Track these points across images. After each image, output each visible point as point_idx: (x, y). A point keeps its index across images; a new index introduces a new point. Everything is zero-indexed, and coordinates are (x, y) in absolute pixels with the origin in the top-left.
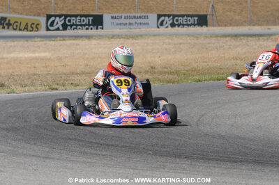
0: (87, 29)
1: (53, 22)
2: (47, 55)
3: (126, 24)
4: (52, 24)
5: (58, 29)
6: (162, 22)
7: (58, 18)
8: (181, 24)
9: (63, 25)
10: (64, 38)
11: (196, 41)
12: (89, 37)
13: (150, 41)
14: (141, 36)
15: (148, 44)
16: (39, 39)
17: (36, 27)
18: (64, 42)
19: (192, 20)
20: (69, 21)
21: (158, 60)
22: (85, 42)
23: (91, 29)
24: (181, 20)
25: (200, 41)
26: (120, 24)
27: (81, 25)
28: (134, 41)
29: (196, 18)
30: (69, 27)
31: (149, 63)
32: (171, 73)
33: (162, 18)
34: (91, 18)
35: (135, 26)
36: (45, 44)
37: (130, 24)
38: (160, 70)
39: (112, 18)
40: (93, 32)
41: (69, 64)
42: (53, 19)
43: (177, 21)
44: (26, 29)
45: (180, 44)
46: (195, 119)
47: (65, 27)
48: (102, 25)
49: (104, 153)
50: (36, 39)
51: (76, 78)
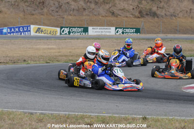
0: (80, 34)
1: (64, 30)
2: (54, 47)
3: (99, 32)
5: (66, 34)
6: (118, 31)
7: (66, 28)
8: (127, 32)
9: (68, 32)
12: (78, 38)
15: (105, 42)
16: (54, 39)
17: (55, 33)
18: (65, 40)
19: (132, 31)
20: (72, 30)
22: (76, 40)
24: (127, 30)
26: (97, 32)
27: (78, 32)
29: (135, 30)
30: (71, 33)
33: (118, 29)
34: (82, 29)
36: (56, 41)
37: (102, 32)
39: (93, 29)
42: (64, 29)
43: (125, 31)
44: (50, 33)
45: (120, 42)
48: (88, 32)
50: (52, 39)
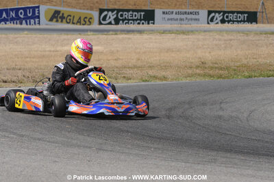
0: (139, 23)
1: (106, 16)
3: (177, 19)
4: (104, 19)
5: (110, 23)
7: (110, 13)
8: (231, 21)
9: (115, 19)
10: (116, 32)
11: (246, 38)
12: (140, 32)
13: (201, 37)
14: (192, 31)
15: (198, 40)
16: (92, 33)
17: (89, 21)
18: (116, 36)
19: (242, 17)
20: (122, 15)
21: (209, 56)
22: (136, 37)
23: (143, 24)
24: (231, 16)
25: (250, 38)
26: (171, 19)
27: (133, 20)
28: (185, 37)
29: (246, 15)
30: (121, 22)
31: (200, 58)
32: (221, 69)
33: (213, 14)
34: (142, 13)
35: (186, 22)
36: (98, 38)
37: (181, 20)
38: (211, 65)
39: (164, 13)
40: (145, 26)
41: (121, 58)
42: (105, 13)
43: (227, 17)
44: (79, 22)
45: (231, 40)
46: (245, 115)
47: (117, 21)
48: (154, 20)
49: (156, 146)
50: (89, 33)
51: (129, 72)
